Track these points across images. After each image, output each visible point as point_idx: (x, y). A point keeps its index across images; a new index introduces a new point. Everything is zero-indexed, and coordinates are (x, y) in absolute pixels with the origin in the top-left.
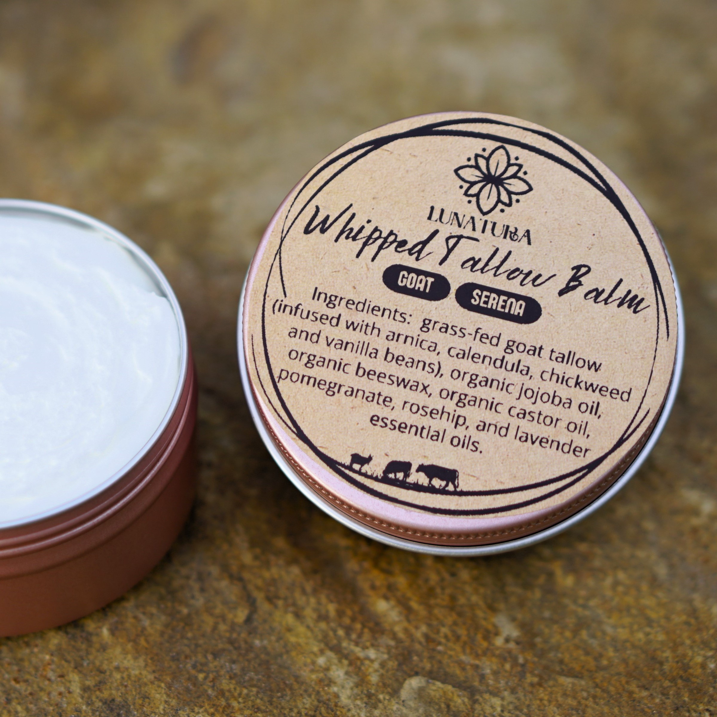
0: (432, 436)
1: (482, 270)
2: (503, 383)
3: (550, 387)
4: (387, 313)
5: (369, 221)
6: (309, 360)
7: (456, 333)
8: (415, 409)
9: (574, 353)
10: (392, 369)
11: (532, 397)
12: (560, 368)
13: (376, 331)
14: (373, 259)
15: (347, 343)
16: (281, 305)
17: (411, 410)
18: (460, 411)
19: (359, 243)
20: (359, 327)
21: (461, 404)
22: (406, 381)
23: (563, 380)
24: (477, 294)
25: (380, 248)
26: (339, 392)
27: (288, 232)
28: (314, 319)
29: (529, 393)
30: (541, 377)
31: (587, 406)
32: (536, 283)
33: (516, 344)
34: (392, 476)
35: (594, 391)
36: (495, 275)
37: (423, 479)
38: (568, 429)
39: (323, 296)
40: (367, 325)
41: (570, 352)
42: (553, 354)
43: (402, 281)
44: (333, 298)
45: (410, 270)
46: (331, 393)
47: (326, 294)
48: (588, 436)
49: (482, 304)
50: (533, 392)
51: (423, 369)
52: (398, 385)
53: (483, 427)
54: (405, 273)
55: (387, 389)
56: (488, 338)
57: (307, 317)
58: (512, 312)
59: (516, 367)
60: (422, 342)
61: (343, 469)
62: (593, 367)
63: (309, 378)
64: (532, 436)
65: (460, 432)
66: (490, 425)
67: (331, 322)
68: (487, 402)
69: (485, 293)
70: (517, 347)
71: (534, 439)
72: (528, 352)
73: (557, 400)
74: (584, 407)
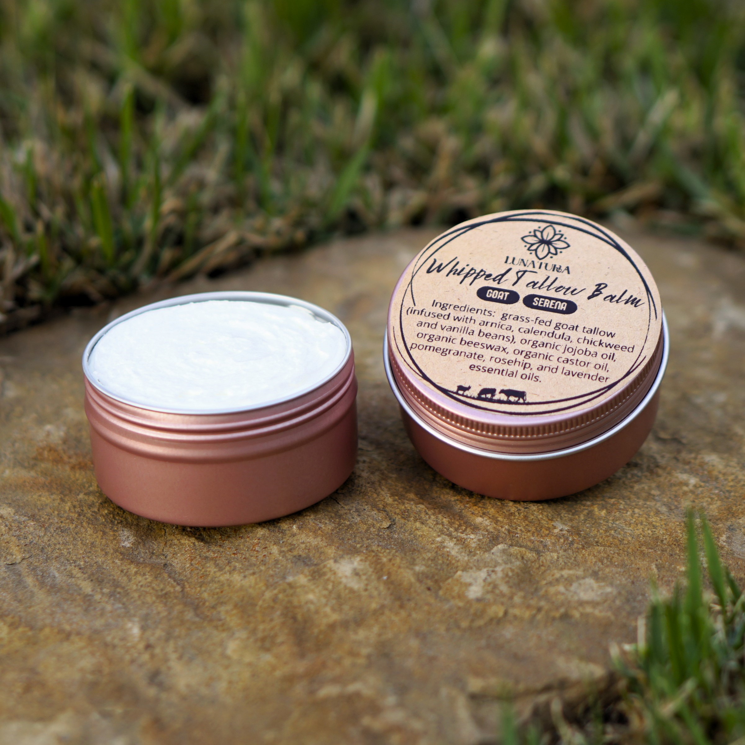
0: (509, 374)
1: (539, 288)
2: (554, 345)
3: (583, 346)
4: (480, 311)
5: (468, 265)
6: (430, 337)
7: (523, 320)
8: (498, 360)
9: (598, 329)
10: (484, 340)
11: (572, 352)
12: (589, 337)
13: (473, 321)
14: (471, 284)
15: (454, 328)
16: (412, 310)
17: (495, 361)
18: (526, 361)
19: (461, 277)
20: (462, 320)
21: (527, 357)
22: (492, 347)
23: (592, 343)
24: (537, 300)
25: (475, 278)
26: (449, 353)
27: (416, 272)
28: (433, 316)
29: (570, 350)
30: (578, 341)
31: (607, 356)
32: (573, 293)
33: (561, 325)
34: (483, 396)
35: (611, 347)
36: (548, 290)
37: (503, 397)
38: (595, 368)
39: (439, 305)
40: (467, 318)
41: (595, 328)
42: (585, 329)
43: (489, 295)
44: (445, 305)
45: (494, 289)
46: (445, 354)
47: (441, 303)
48: (608, 371)
49: (539, 305)
50: (573, 349)
51: (503, 339)
52: (487, 348)
53: (542, 368)
54: (491, 291)
55: (479, 351)
56: (543, 322)
57: (429, 315)
58: (559, 308)
59: (562, 336)
60: (502, 326)
61: (452, 394)
62: (610, 335)
63: (430, 347)
64: (572, 372)
65: (527, 372)
66: (546, 367)
67: (444, 318)
68: (544, 355)
69: (541, 299)
70: (562, 326)
71: (574, 374)
72: (569, 329)
73: (588, 353)
74: (605, 356)
